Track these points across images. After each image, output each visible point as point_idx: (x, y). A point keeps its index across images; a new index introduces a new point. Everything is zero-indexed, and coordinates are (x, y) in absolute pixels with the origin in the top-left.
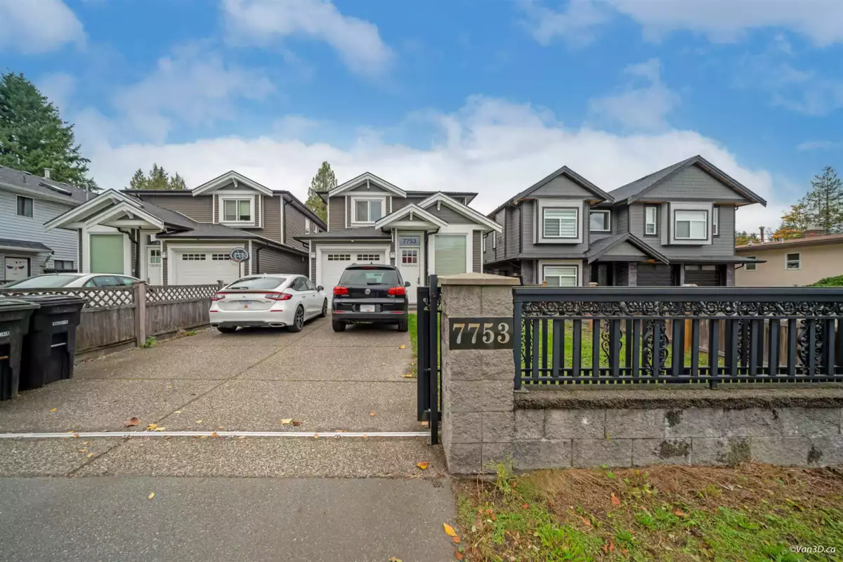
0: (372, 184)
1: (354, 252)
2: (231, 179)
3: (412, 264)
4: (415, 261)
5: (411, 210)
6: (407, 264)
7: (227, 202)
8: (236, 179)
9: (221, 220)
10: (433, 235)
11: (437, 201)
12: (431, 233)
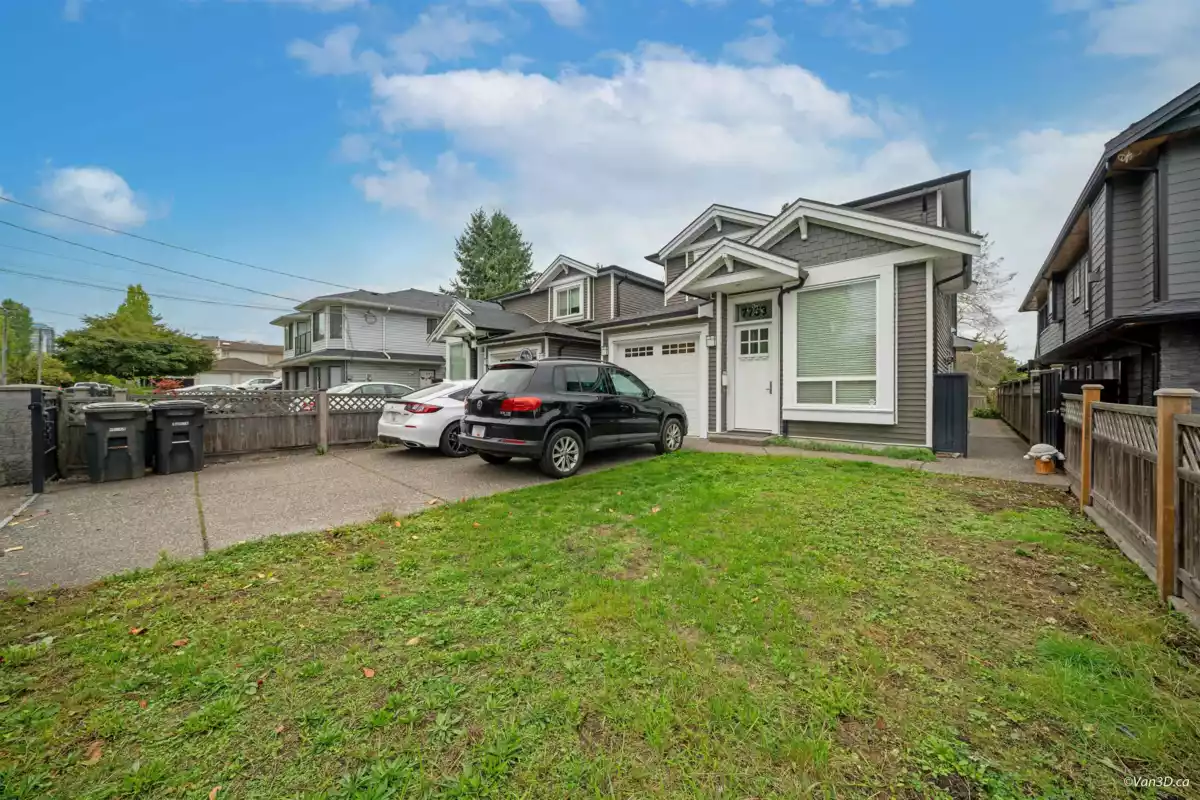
0: (725, 222)
1: (657, 342)
2: (560, 266)
3: (759, 354)
4: (765, 349)
5: (724, 253)
6: (749, 355)
7: (562, 294)
8: (566, 265)
9: (555, 317)
10: (794, 294)
11: (796, 221)
12: (788, 290)
